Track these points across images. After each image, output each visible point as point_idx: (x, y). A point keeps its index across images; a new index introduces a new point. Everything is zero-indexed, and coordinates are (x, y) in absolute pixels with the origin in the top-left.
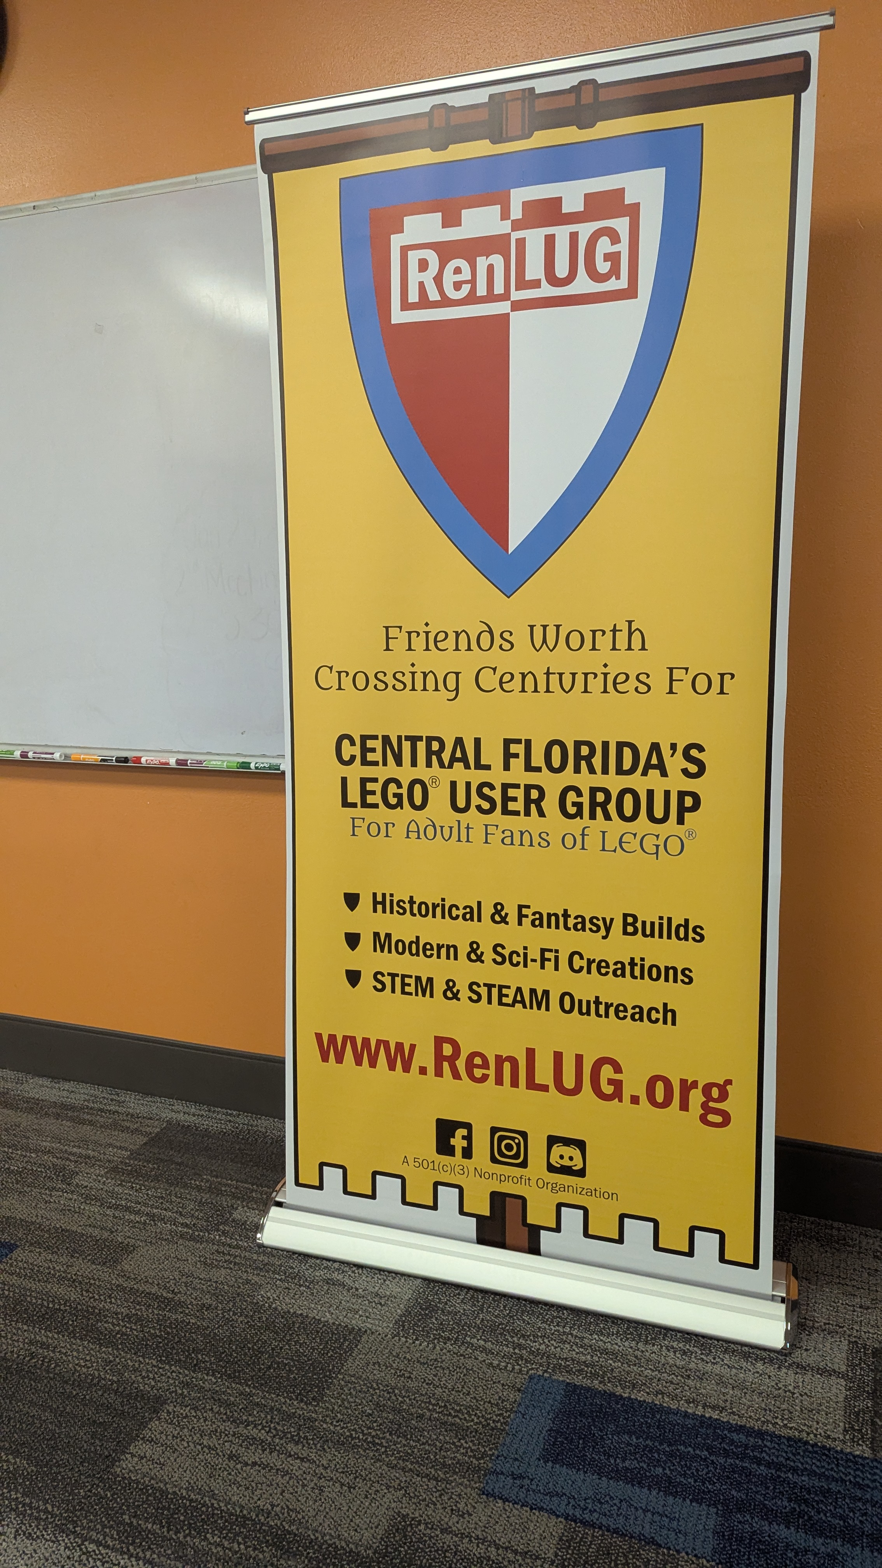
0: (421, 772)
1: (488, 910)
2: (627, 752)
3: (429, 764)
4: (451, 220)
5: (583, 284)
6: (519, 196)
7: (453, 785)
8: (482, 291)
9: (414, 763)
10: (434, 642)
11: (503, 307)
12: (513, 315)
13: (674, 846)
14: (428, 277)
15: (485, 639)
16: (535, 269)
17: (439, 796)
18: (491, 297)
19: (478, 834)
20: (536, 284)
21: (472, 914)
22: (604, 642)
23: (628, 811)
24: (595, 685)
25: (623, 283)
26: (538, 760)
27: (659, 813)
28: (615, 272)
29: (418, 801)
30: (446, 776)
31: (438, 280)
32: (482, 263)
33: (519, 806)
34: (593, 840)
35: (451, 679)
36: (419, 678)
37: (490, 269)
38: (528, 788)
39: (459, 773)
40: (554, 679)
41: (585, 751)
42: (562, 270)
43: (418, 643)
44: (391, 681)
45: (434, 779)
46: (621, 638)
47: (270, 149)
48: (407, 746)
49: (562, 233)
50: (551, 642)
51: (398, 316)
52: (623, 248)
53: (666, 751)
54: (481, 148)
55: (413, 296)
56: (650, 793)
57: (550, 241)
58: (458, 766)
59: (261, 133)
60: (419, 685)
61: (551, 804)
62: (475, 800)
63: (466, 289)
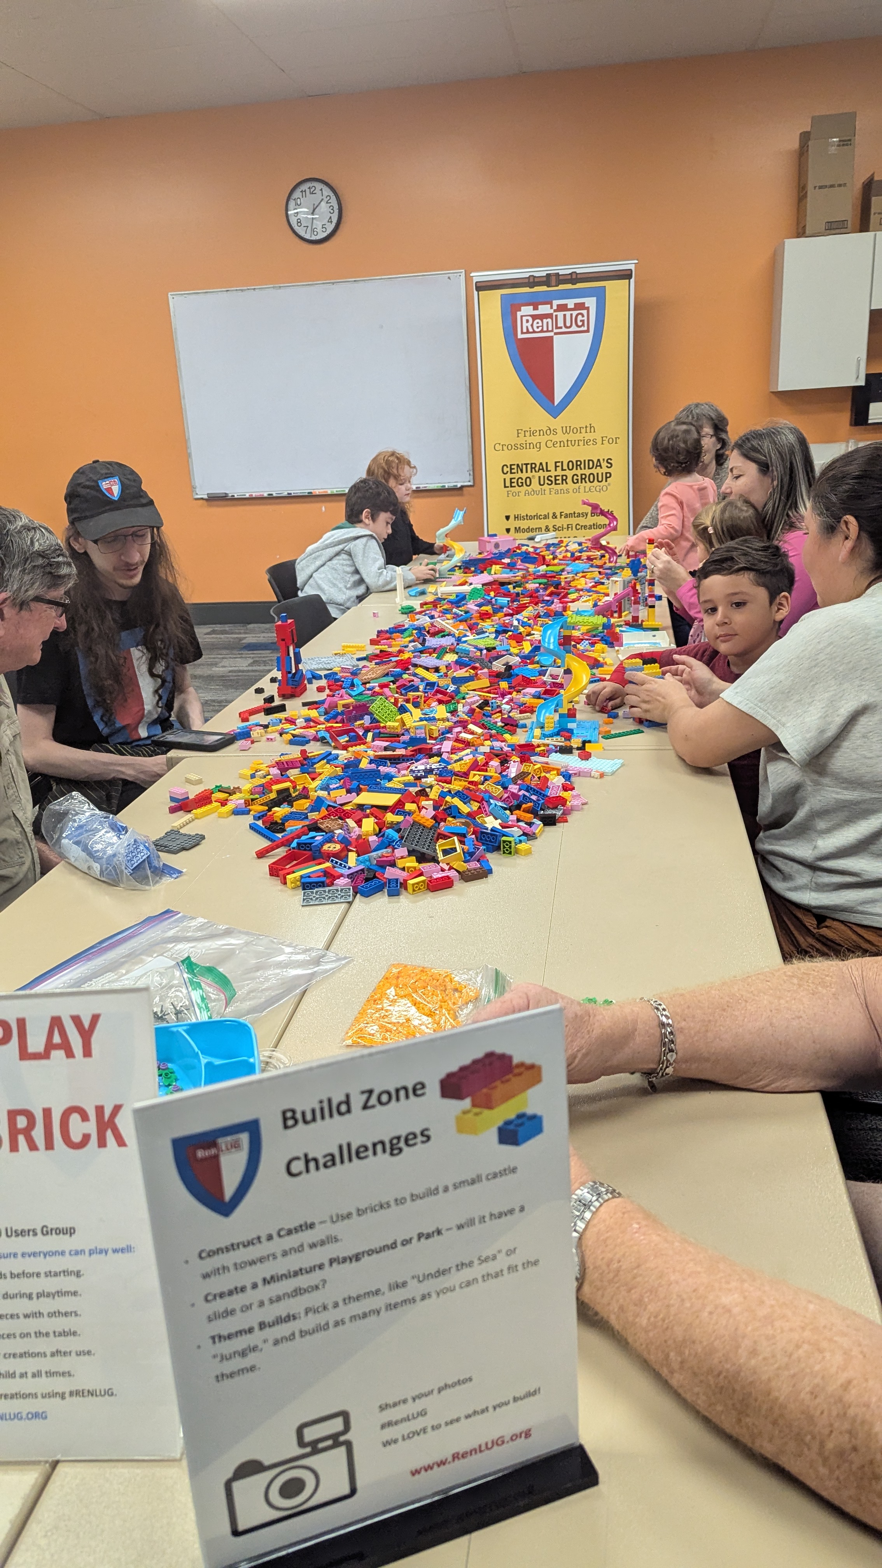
0: (529, 474)
1: (551, 515)
2: (591, 462)
3: (531, 472)
4: (536, 308)
5: (574, 328)
6: (555, 303)
7: (539, 477)
8: (545, 329)
9: (527, 472)
10: (533, 433)
11: (551, 334)
12: (555, 337)
13: (605, 488)
14: (529, 325)
15: (548, 432)
16: (561, 324)
17: (535, 481)
18: (548, 331)
19: (547, 492)
20: (561, 328)
21: (546, 517)
22: (583, 431)
23: (592, 480)
24: (581, 443)
25: (585, 328)
26: (565, 467)
27: (600, 479)
28: (583, 325)
29: (528, 483)
30: (537, 475)
31: (532, 325)
32: (545, 321)
33: (560, 482)
34: (582, 490)
35: (538, 445)
36: (528, 445)
37: (548, 323)
38: (562, 476)
39: (541, 473)
40: (569, 442)
41: (579, 463)
42: (568, 324)
43: (528, 434)
44: (519, 447)
45: (533, 476)
46: (588, 429)
47: (479, 285)
49: (568, 313)
50: (568, 432)
51: (520, 336)
52: (585, 318)
53: (601, 461)
54: (544, 288)
55: (525, 330)
56: (598, 474)
57: (565, 315)
58: (541, 471)
59: (475, 280)
60: (528, 447)
61: (569, 480)
62: (547, 481)
63: (540, 329)
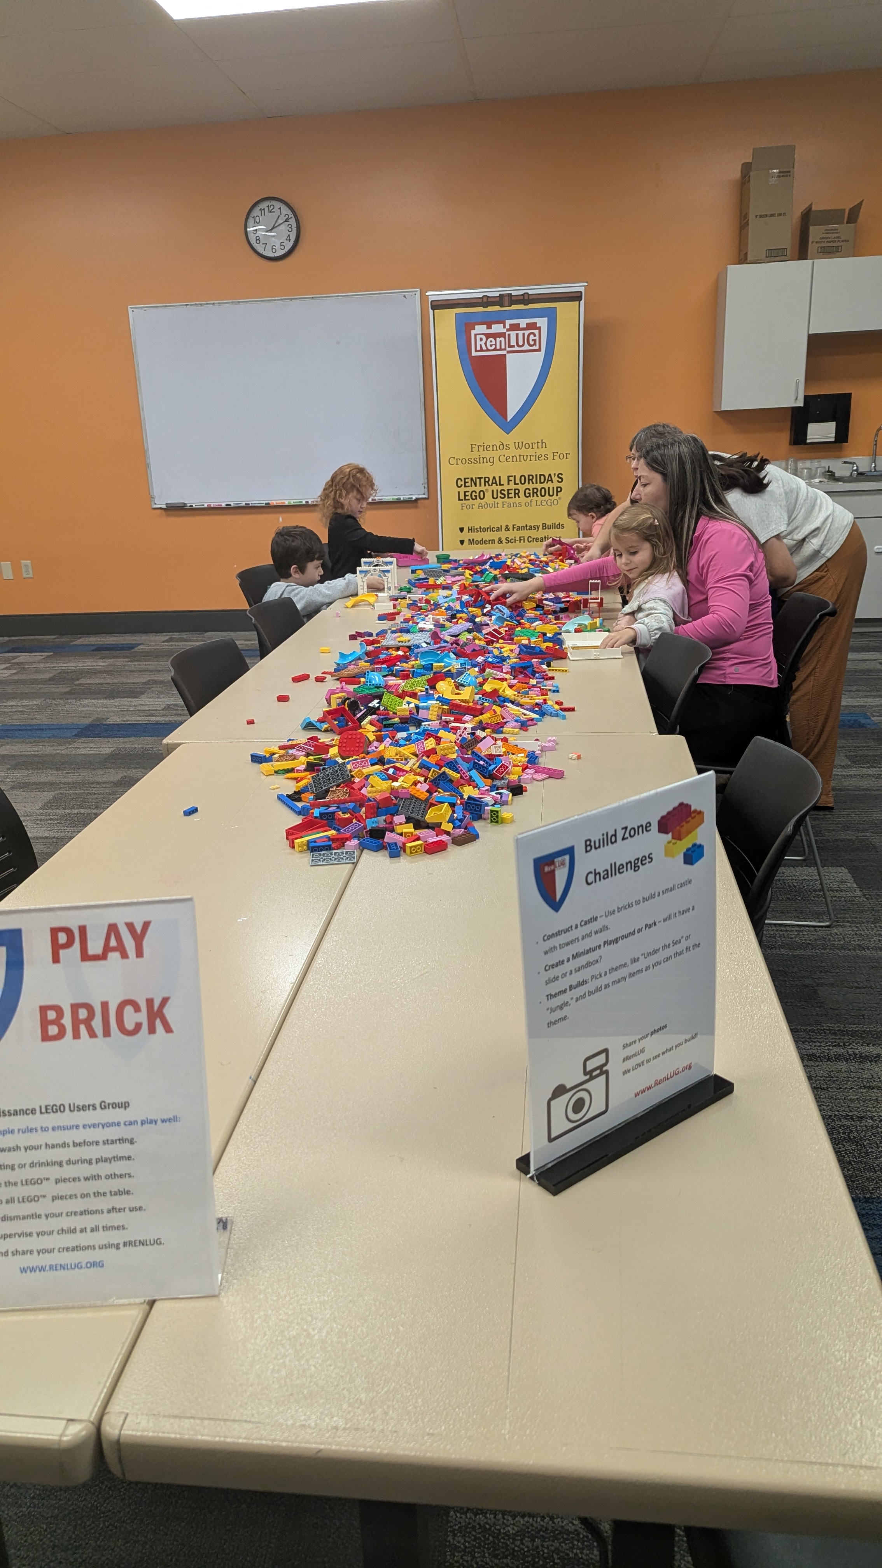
0: (483, 488)
1: (504, 528)
2: (542, 477)
3: (485, 485)
4: (489, 327)
5: (526, 347)
6: (508, 323)
7: (493, 491)
8: (498, 347)
9: (480, 485)
10: (486, 448)
11: (504, 352)
12: (508, 355)
13: (555, 502)
14: (482, 343)
15: (501, 446)
16: (513, 343)
17: (488, 495)
18: (501, 349)
19: (500, 505)
20: (513, 346)
21: (499, 529)
22: (535, 446)
23: (543, 494)
24: (533, 458)
25: (537, 347)
26: (518, 481)
27: (551, 494)
28: (535, 344)
29: (482, 497)
30: (490, 488)
31: (486, 344)
32: (498, 340)
33: (512, 495)
34: (534, 503)
35: (491, 459)
36: (481, 459)
37: (501, 341)
38: (515, 490)
39: (494, 487)
40: (522, 457)
41: (531, 477)
42: (521, 343)
43: (481, 449)
44: (473, 460)
45: (487, 490)
46: (540, 445)
47: (434, 303)
48: (478, 480)
49: (520, 333)
50: (520, 447)
51: (474, 354)
52: (537, 338)
53: (553, 476)
54: (498, 308)
55: (478, 348)
56: (549, 488)
57: (517, 335)
58: (494, 485)
59: (431, 299)
60: (481, 461)
61: (522, 494)
62: (500, 495)
63: (494, 347)
